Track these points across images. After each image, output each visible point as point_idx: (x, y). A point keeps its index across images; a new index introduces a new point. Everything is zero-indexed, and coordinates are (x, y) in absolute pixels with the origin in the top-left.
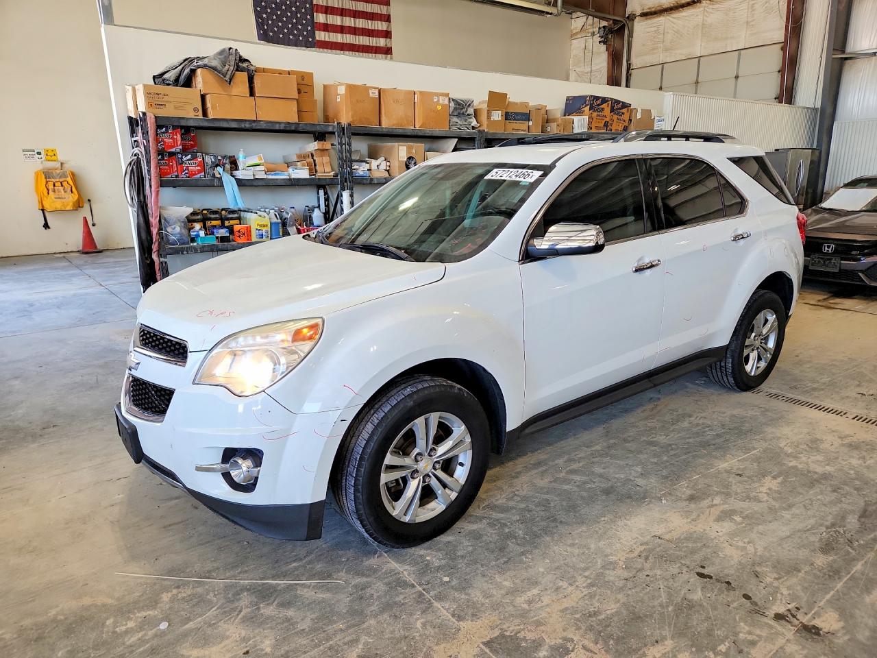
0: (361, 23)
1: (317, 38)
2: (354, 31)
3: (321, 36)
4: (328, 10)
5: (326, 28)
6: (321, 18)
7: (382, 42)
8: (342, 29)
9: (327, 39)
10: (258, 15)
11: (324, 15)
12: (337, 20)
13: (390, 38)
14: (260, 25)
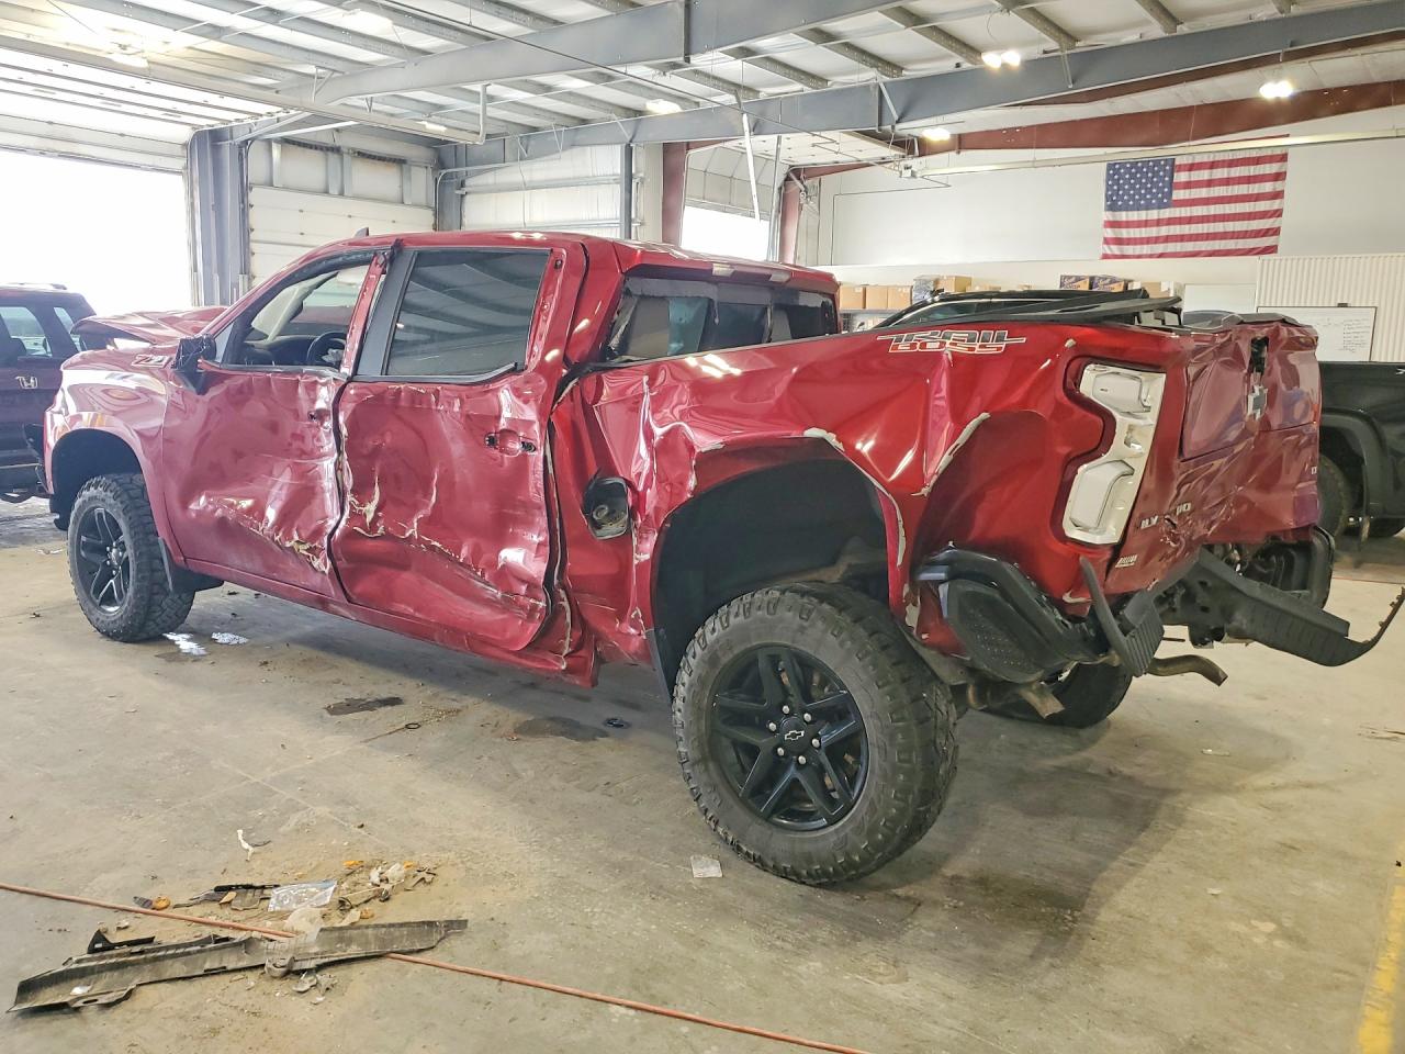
0: (1237, 172)
1: (1174, 197)
2: (1227, 182)
3: (1178, 195)
4: (1191, 167)
5: (1188, 185)
6: (1181, 177)
7: (1268, 187)
8: (1210, 183)
9: (1187, 197)
10: (1108, 188)
11: (1187, 173)
12: (1204, 175)
13: (1284, 179)
14: (1108, 198)
